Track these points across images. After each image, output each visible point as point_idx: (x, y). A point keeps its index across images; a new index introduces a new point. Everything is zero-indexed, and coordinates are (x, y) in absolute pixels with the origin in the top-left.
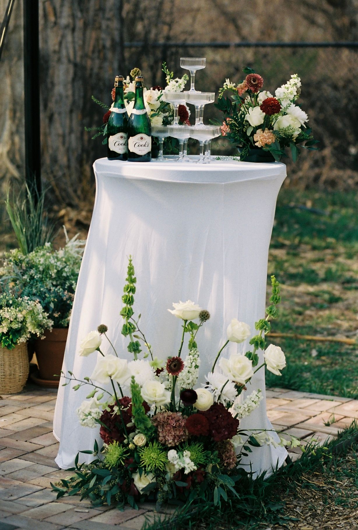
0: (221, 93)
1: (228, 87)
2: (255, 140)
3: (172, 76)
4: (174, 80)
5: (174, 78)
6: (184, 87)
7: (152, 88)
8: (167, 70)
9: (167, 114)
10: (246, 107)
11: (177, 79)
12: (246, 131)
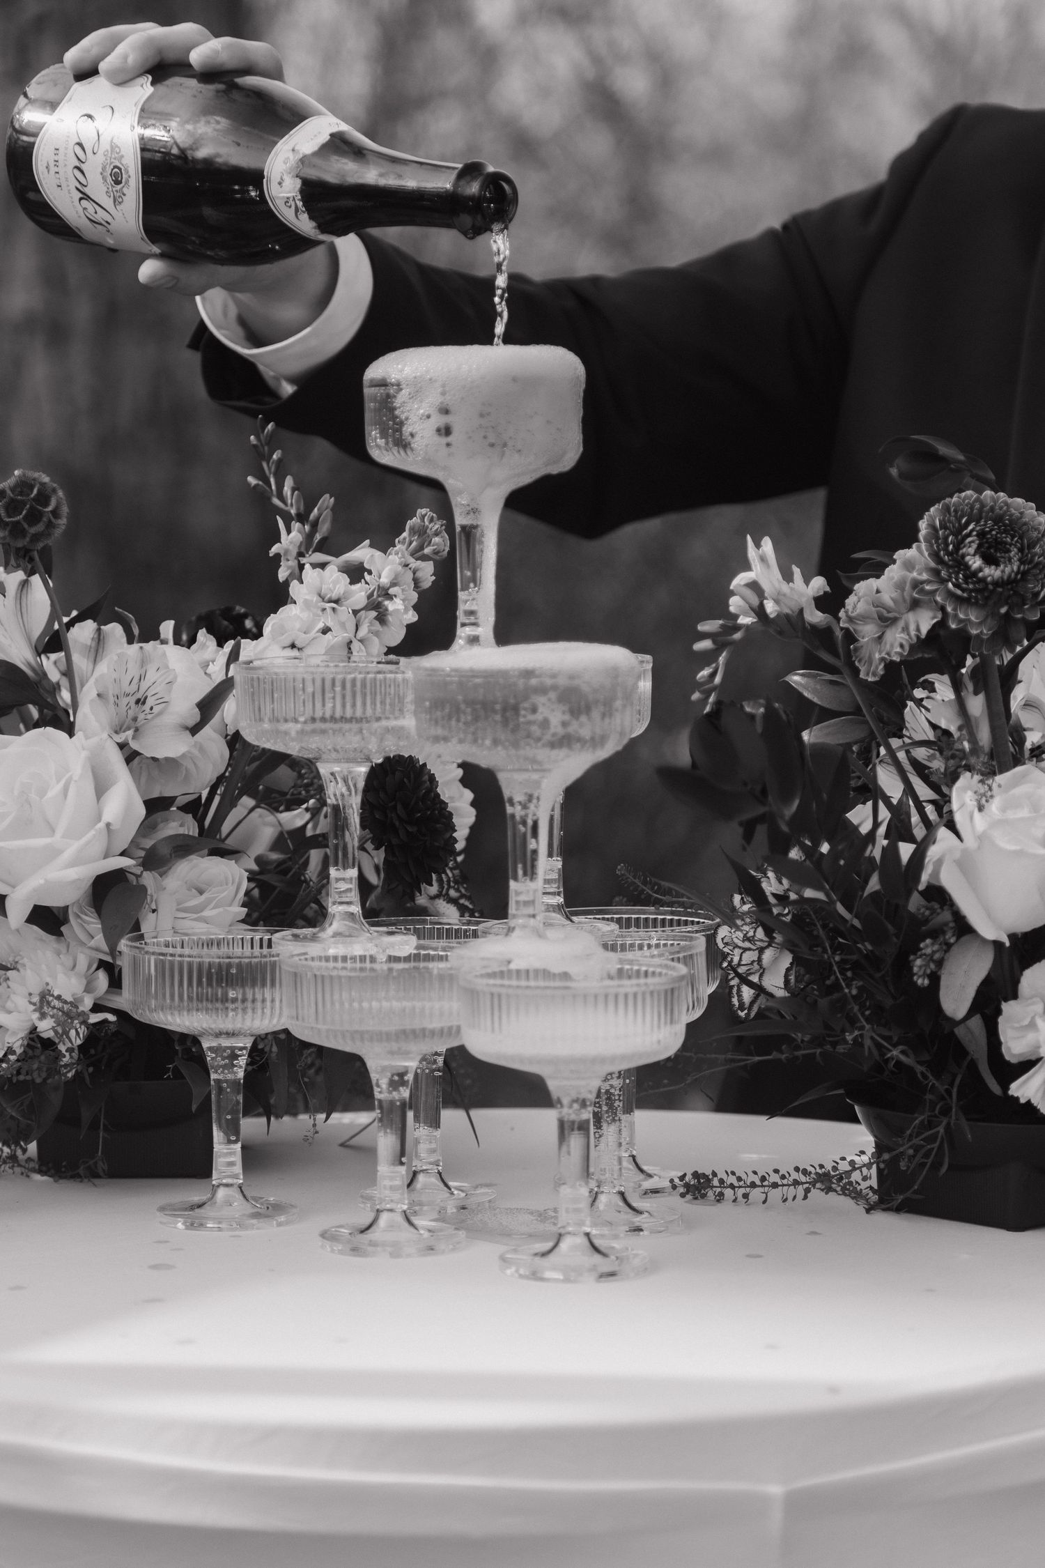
0: (708, 658)
1: (770, 608)
2: (1014, 1046)
3: (324, 529)
4: (335, 563)
5: (331, 546)
6: (412, 617)
7: (167, 628)
8: (289, 483)
9: (295, 818)
10: (915, 763)
11: (363, 553)
12: (935, 979)
